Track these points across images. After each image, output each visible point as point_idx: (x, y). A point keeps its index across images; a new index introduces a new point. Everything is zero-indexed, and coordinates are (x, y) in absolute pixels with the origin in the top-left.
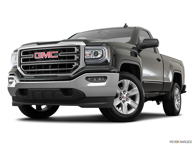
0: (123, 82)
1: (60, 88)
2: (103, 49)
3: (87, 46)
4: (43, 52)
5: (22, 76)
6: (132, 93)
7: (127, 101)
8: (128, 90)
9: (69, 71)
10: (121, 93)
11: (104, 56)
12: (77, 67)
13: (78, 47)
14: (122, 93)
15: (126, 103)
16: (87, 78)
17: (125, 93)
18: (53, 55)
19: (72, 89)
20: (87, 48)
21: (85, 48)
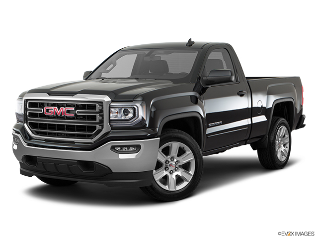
0: (170, 146)
1: (78, 161)
2: (135, 107)
3: (113, 101)
4: (55, 106)
5: (31, 138)
6: (184, 160)
7: (176, 170)
8: (178, 156)
9: (89, 137)
10: (167, 161)
11: (137, 115)
12: (100, 131)
13: (101, 103)
14: (169, 160)
15: (175, 173)
16: (113, 148)
17: (174, 160)
18: (68, 112)
19: (93, 162)
20: (113, 104)
21: (109, 105)
